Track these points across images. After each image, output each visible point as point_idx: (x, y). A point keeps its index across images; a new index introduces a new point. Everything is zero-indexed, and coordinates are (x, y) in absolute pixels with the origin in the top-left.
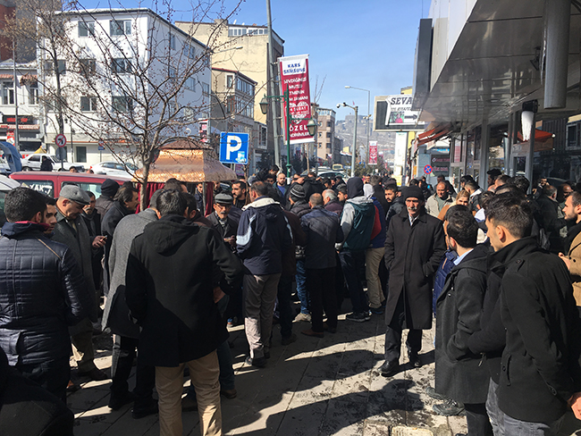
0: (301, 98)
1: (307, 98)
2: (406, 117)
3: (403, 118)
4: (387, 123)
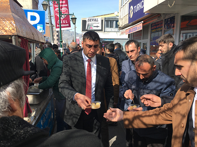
0: (63, 6)
1: (66, 5)
2: (94, 27)
3: (93, 27)
4: (86, 29)
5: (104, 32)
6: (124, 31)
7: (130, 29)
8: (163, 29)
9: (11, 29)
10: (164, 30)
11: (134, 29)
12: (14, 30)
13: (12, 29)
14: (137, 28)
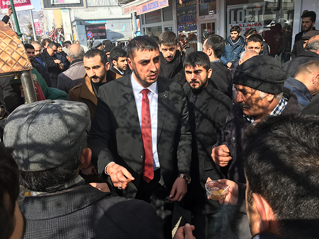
4: (52, 3)
5: (87, 7)
6: (130, 6)
7: (144, 5)
8: (198, 3)
9: (15, 56)
10: (199, 5)
11: (153, 6)
12: (23, 58)
13: (20, 58)
14: (159, 4)
